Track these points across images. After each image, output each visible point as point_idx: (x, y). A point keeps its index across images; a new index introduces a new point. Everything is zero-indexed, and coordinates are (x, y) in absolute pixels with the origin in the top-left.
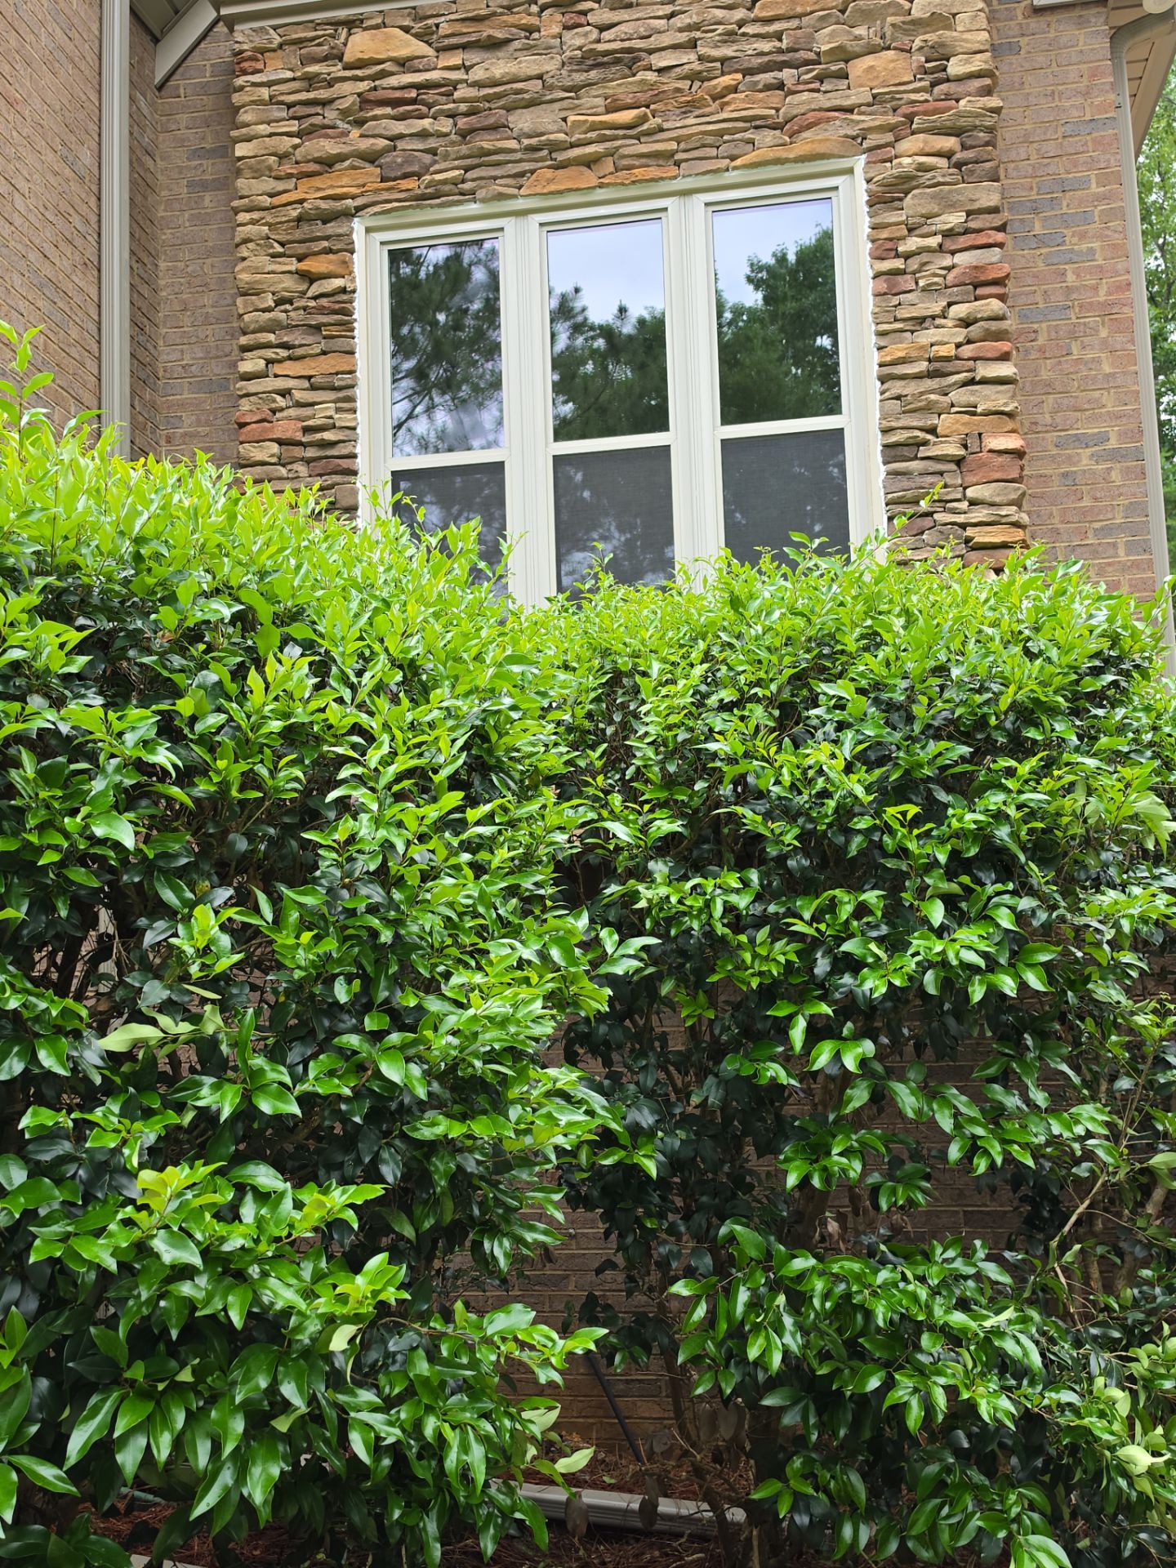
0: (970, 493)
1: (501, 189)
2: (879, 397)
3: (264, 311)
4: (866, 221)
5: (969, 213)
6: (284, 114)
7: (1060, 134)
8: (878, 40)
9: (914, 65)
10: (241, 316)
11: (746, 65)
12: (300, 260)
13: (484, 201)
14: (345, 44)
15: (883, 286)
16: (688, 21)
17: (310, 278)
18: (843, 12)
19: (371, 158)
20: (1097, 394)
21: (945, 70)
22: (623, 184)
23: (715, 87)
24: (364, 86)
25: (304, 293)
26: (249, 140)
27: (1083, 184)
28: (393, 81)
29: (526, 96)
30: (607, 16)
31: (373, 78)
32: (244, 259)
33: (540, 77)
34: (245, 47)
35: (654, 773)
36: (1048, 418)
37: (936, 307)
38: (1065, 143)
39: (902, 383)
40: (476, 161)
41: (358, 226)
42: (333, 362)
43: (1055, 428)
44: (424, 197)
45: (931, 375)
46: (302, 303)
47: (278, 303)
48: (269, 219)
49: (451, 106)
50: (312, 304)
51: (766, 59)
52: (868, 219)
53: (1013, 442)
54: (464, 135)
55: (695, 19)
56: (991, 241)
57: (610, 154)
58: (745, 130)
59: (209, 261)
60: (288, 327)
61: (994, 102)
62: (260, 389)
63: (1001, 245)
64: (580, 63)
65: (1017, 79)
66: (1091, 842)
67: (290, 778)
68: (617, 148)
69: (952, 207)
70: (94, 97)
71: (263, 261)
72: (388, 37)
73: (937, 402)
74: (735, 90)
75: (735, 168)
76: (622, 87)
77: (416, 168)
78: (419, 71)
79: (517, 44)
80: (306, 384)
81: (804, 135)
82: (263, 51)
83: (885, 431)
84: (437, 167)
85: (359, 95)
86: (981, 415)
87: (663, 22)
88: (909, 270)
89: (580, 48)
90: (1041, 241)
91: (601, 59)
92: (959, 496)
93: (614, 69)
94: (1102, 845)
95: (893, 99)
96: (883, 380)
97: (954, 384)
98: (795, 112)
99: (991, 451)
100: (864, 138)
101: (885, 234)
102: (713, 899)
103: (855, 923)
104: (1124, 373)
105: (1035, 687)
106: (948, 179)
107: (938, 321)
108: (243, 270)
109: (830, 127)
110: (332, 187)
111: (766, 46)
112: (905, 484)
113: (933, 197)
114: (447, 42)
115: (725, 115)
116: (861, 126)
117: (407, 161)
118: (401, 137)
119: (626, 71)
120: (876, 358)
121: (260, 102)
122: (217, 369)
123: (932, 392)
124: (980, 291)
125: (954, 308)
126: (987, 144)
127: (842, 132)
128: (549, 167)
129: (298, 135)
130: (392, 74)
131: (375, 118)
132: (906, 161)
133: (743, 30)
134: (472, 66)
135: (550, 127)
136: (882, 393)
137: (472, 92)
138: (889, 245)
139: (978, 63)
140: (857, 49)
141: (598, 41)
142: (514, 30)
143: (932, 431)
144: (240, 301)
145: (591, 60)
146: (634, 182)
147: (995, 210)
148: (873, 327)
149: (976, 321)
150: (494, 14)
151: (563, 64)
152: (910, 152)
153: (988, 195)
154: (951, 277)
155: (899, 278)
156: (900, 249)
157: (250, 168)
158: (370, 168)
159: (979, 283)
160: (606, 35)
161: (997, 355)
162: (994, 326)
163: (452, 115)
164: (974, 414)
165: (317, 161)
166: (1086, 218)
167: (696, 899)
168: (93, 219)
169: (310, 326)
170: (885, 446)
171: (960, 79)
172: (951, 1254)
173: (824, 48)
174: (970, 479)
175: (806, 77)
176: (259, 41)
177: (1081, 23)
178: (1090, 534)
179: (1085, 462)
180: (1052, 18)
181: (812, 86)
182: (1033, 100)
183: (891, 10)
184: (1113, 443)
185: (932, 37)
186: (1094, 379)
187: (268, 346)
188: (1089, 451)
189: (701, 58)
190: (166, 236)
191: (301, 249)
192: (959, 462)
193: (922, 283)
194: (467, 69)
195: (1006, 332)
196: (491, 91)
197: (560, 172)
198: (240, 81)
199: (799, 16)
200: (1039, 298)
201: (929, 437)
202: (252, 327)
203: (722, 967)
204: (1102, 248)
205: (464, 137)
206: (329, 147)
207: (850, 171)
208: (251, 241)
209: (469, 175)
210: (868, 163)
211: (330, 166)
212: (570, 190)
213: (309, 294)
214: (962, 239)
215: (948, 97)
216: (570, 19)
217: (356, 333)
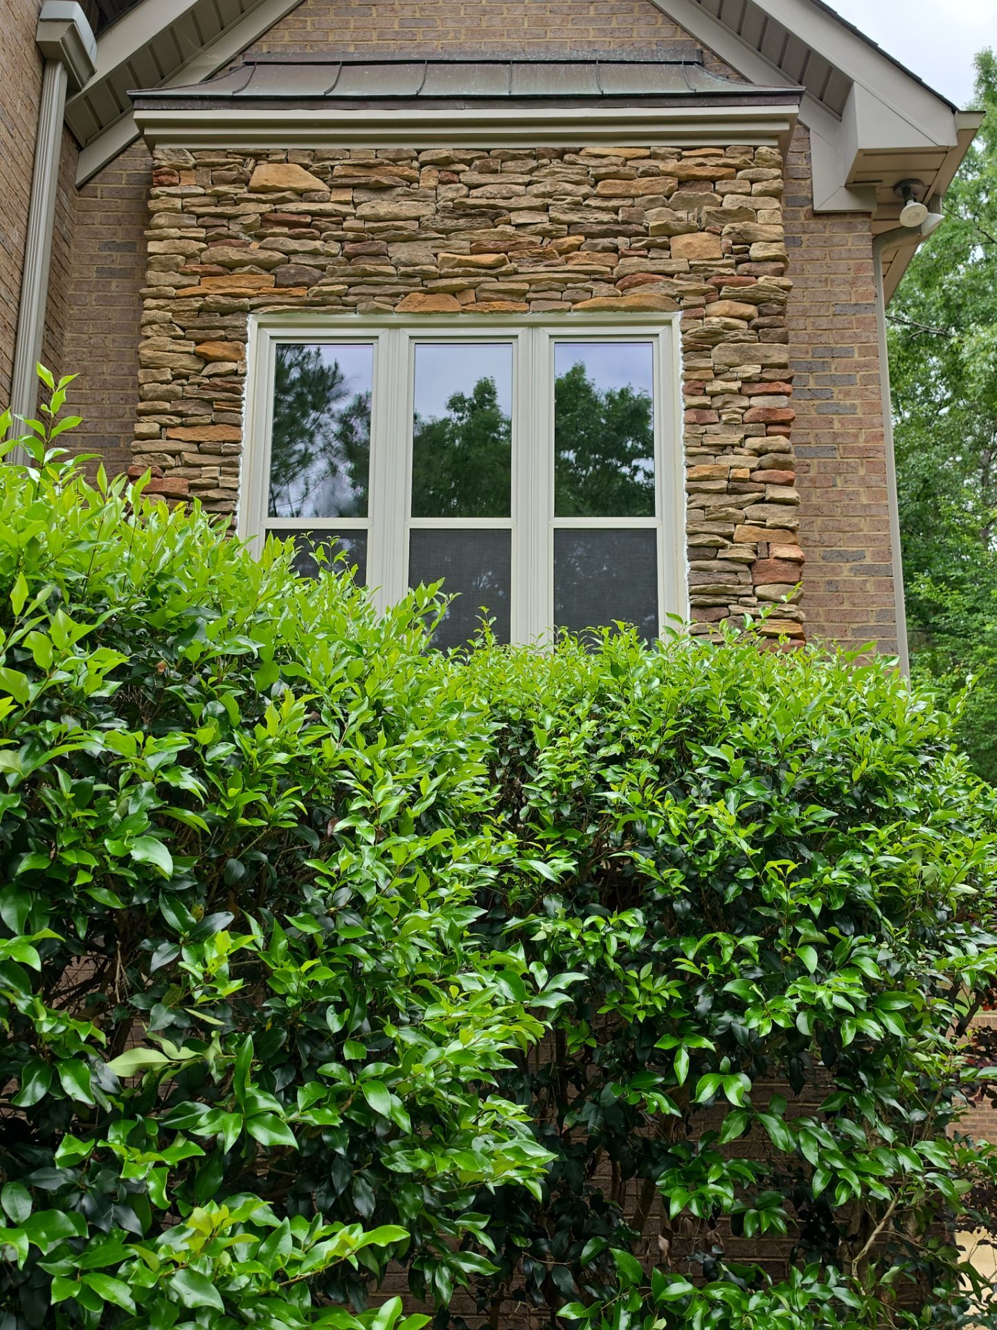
0: (759, 590)
1: (379, 305)
2: (686, 506)
3: (162, 382)
4: (680, 365)
5: (764, 366)
6: (194, 222)
7: (831, 312)
8: (695, 223)
9: (723, 246)
10: (141, 385)
11: (588, 230)
12: (197, 344)
13: (362, 312)
14: (252, 172)
15: (693, 416)
16: (543, 189)
17: (206, 359)
18: (668, 197)
19: (268, 267)
20: (856, 520)
21: (747, 252)
22: (482, 312)
23: (562, 244)
24: (266, 208)
25: (200, 371)
26: (161, 240)
27: (848, 353)
28: (292, 207)
29: (405, 233)
30: (476, 178)
31: (274, 202)
32: (148, 338)
33: (417, 219)
34: (164, 163)
35: (548, 815)
36: (817, 537)
37: (736, 438)
38: (835, 320)
39: (706, 496)
40: (359, 280)
41: (252, 321)
42: (221, 432)
43: (821, 544)
44: (312, 304)
45: (729, 492)
46: (198, 379)
47: (176, 377)
48: (173, 307)
49: (340, 233)
50: (206, 381)
51: (605, 227)
52: (682, 362)
53: (794, 553)
54: (349, 257)
55: (549, 189)
56: (780, 390)
57: (473, 287)
58: (585, 281)
59: (110, 336)
60: (183, 398)
61: (785, 281)
62: (153, 448)
63: (788, 394)
64: (452, 212)
65: (798, 266)
66: (929, 903)
67: (286, 808)
68: (480, 283)
69: (751, 360)
70: (26, 187)
71: (165, 341)
72: (289, 171)
73: (734, 514)
74: (578, 248)
75: (576, 310)
76: (484, 235)
77: (306, 279)
78: (314, 201)
79: (399, 190)
80: (195, 448)
81: (633, 290)
82: (179, 169)
83: (691, 534)
84: (324, 280)
85: (261, 214)
86: (770, 528)
87: (522, 188)
88: (715, 406)
89: (452, 200)
90: (814, 395)
91: (469, 211)
92: (750, 592)
93: (479, 220)
94: (936, 906)
95: (706, 270)
96: (690, 492)
97: (748, 501)
98: (626, 271)
99: (777, 558)
100: (682, 299)
101: (696, 376)
102: (606, 936)
103: (735, 965)
104: (878, 506)
105: (881, 763)
106: (747, 338)
107: (737, 449)
108: (146, 347)
109: (655, 286)
110: (231, 286)
111: (605, 217)
112: (707, 579)
113: (736, 350)
114: (340, 181)
115: (569, 267)
116: (680, 288)
117: (298, 273)
118: (295, 252)
119: (490, 223)
120: (685, 474)
121: (174, 210)
122: (109, 428)
123: (730, 505)
124: (771, 429)
125: (749, 440)
126: (779, 314)
127: (664, 292)
128: (421, 292)
129: (205, 240)
130: (291, 201)
131: (274, 235)
132: (715, 320)
133: (587, 202)
134: (360, 203)
135: (424, 260)
136: (689, 503)
137: (359, 224)
138: (699, 385)
139: (774, 250)
140: (678, 228)
141: (468, 196)
142: (398, 179)
143: (730, 537)
144: (141, 372)
145: (460, 210)
146: (491, 312)
147: (784, 366)
148: (684, 449)
149: (767, 452)
150: (381, 164)
151: (437, 211)
152: (718, 313)
153: (779, 354)
154: (747, 415)
155: (706, 412)
156: (708, 389)
157: (160, 263)
158: (266, 275)
159: (770, 423)
160: (474, 192)
161: (783, 481)
162: (781, 457)
163: (340, 240)
164: (763, 526)
165: (220, 264)
166: (850, 380)
167: (592, 936)
168: (16, 289)
169: (203, 399)
170: (690, 546)
171: (759, 261)
172: (809, 1280)
173: (652, 224)
174: (759, 579)
175: (637, 245)
176: (175, 160)
177: (850, 228)
178: (849, 633)
179: (845, 573)
180: (827, 222)
181: (641, 253)
182: (810, 284)
183: (707, 201)
184: (868, 561)
185: (739, 226)
186: (854, 507)
187: (164, 412)
188: (849, 565)
189: (551, 220)
190: (74, 311)
191: (200, 335)
192: (750, 564)
193: (724, 418)
194: (356, 205)
195: (790, 463)
196: (376, 225)
197: (429, 297)
198: (157, 191)
199: (633, 197)
200: (811, 439)
201: (727, 542)
202: (150, 395)
203: (610, 999)
204: (862, 404)
205: (349, 259)
206: (233, 254)
207: (669, 323)
208: (155, 323)
209: (352, 290)
210: (684, 318)
211: (231, 269)
212: (437, 312)
213: (205, 373)
214: (757, 386)
215: (749, 274)
216: (445, 176)
217: (243, 409)
